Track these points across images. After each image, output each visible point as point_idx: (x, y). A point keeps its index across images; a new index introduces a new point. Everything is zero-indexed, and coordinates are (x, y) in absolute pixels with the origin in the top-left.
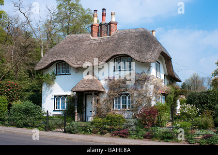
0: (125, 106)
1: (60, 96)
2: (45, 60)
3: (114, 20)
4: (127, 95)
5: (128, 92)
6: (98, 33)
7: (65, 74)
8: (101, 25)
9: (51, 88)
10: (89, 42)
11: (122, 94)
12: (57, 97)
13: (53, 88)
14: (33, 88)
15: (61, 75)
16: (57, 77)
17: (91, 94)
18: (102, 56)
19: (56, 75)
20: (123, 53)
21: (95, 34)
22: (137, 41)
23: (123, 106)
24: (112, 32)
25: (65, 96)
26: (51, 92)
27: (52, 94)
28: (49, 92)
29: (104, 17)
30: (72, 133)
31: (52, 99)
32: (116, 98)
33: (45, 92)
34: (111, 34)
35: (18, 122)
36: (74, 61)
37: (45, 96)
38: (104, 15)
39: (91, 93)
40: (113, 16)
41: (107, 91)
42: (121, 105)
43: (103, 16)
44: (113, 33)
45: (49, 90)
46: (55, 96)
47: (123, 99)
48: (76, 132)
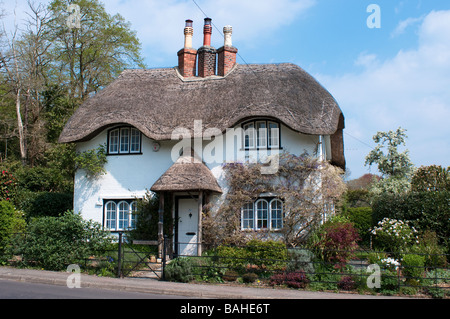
0: (265, 222)
1: (117, 201)
2: (83, 122)
3: (229, 43)
4: (269, 199)
5: (271, 194)
6: (195, 68)
7: (129, 154)
8: (201, 52)
9: (96, 183)
10: (178, 87)
11: (259, 198)
12: (109, 203)
13: (99, 182)
14: (29, 180)
15: (119, 154)
16: (109, 158)
17: (197, 197)
18: (216, 116)
19: (108, 154)
20: (264, 112)
21: (188, 69)
22: (287, 90)
23: (259, 222)
24: (226, 69)
25: (129, 201)
26: (96, 191)
27: (97, 195)
28: (91, 190)
29: (208, 36)
30: (180, 281)
31: (98, 206)
32: (245, 206)
33: (80, 191)
34: (225, 72)
35: (51, 258)
36: (152, 127)
37: (81, 200)
38: (207, 31)
39: (197, 194)
40: (228, 35)
41: (225, 191)
42: (257, 219)
43: (205, 33)
44: (228, 71)
45: (90, 187)
46: (105, 201)
47: (259, 207)
48: (191, 279)
